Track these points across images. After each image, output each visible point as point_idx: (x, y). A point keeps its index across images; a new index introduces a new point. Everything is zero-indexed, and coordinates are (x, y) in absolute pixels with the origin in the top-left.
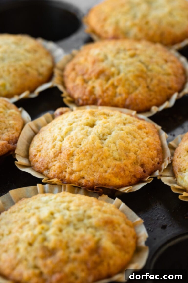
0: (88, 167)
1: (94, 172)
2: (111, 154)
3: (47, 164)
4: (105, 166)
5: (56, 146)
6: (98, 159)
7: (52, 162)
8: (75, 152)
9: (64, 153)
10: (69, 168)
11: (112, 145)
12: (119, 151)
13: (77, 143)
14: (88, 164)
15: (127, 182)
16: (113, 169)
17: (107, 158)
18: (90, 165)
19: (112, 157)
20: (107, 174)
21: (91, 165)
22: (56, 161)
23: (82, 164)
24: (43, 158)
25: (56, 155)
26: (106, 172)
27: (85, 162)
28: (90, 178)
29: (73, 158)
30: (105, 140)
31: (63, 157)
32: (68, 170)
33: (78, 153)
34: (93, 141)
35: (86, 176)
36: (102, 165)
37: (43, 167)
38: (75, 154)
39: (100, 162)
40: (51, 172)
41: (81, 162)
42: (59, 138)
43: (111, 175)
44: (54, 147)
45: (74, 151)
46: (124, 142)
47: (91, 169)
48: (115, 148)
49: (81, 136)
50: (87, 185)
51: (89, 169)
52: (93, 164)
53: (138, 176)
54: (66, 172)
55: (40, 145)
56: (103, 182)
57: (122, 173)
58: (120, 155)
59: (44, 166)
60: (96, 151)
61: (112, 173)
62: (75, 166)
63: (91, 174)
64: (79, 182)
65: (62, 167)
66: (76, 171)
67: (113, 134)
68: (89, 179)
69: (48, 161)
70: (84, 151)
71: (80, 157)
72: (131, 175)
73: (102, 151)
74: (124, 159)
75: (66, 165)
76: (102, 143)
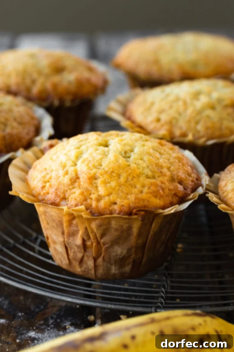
0: (119, 190)
1: (127, 194)
2: (142, 172)
3: (63, 193)
4: (138, 186)
5: (69, 172)
6: (128, 179)
7: (70, 189)
8: (98, 175)
9: (83, 178)
10: (94, 194)
11: (140, 162)
12: (150, 167)
13: (96, 164)
14: (117, 186)
15: (169, 202)
16: (149, 188)
17: (138, 176)
18: (120, 186)
19: (144, 175)
20: (144, 194)
21: (122, 186)
22: (74, 188)
23: (111, 186)
24: (56, 187)
25: (73, 181)
26: (141, 192)
27: (113, 184)
28: (123, 202)
29: (96, 181)
30: (129, 157)
31: (83, 182)
32: (93, 196)
33: (102, 175)
34: (116, 159)
35: (118, 201)
36: (135, 185)
37: (58, 197)
38: (98, 177)
39: (131, 182)
40: (71, 201)
41: (108, 185)
42: (69, 163)
43: (149, 195)
44: (67, 173)
45: (95, 174)
46: (153, 157)
47: (122, 191)
48: (145, 165)
49: (100, 157)
50: (122, 210)
51: (120, 191)
52: (124, 185)
53: (180, 195)
54: (91, 199)
55: (46, 175)
56: (141, 204)
57: (161, 192)
58: (153, 172)
59: (60, 196)
60: (124, 169)
61: (150, 193)
62: (102, 191)
63: (123, 197)
64: (111, 208)
65: (85, 193)
66: (104, 197)
67: (136, 150)
68: (123, 204)
69: (64, 190)
70: (109, 172)
71: (105, 179)
72: (171, 194)
73: (130, 169)
74: (159, 177)
75: (90, 190)
76: (127, 161)
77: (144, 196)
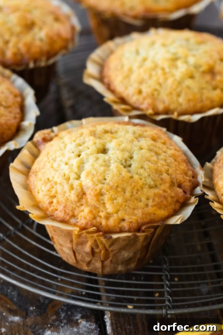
0: (126, 205)
1: (134, 209)
2: (145, 182)
3: (71, 211)
4: (144, 199)
5: (75, 186)
6: (133, 193)
7: (78, 207)
8: (104, 190)
9: (90, 194)
10: (102, 211)
11: (142, 171)
12: (151, 176)
13: (101, 178)
14: (124, 202)
15: (172, 210)
16: (154, 200)
17: (142, 188)
18: (127, 202)
19: (147, 186)
20: (150, 207)
21: (128, 202)
22: (82, 205)
23: (118, 203)
24: (63, 205)
25: (80, 197)
26: (147, 205)
27: (120, 200)
28: (132, 218)
29: (102, 198)
30: (130, 166)
31: (90, 199)
32: (102, 214)
33: (108, 191)
34: (119, 171)
35: (126, 217)
36: (140, 199)
37: (67, 216)
38: (104, 193)
39: (137, 196)
40: (81, 219)
41: (115, 201)
42: (73, 176)
43: (155, 208)
44: (72, 188)
45: (101, 190)
46: (152, 163)
47: (129, 207)
48: (146, 174)
49: (102, 169)
50: (132, 227)
51: (127, 207)
52: (130, 200)
53: (182, 200)
54: (100, 217)
55: (51, 188)
56: (148, 218)
57: (165, 202)
58: (154, 181)
59: (68, 214)
60: (128, 183)
61: (155, 205)
62: (110, 208)
63: (131, 213)
64: (120, 226)
65: (94, 212)
66: (112, 214)
67: (135, 156)
68: (131, 220)
69: (72, 207)
70: (114, 187)
71: (111, 195)
72: (173, 201)
73: (134, 181)
74: (160, 185)
75: (98, 208)
76: (129, 172)
77: (150, 209)
